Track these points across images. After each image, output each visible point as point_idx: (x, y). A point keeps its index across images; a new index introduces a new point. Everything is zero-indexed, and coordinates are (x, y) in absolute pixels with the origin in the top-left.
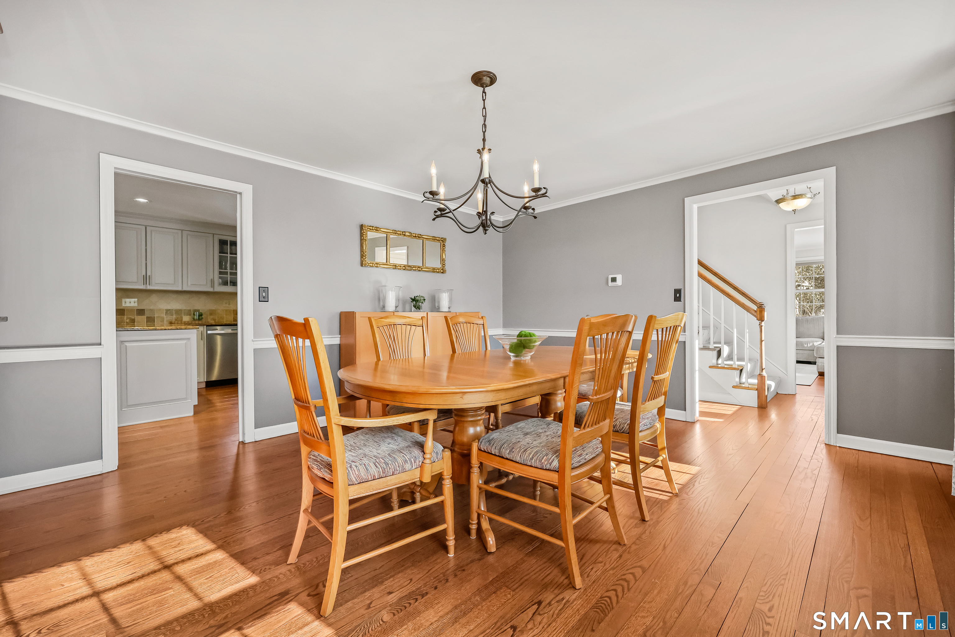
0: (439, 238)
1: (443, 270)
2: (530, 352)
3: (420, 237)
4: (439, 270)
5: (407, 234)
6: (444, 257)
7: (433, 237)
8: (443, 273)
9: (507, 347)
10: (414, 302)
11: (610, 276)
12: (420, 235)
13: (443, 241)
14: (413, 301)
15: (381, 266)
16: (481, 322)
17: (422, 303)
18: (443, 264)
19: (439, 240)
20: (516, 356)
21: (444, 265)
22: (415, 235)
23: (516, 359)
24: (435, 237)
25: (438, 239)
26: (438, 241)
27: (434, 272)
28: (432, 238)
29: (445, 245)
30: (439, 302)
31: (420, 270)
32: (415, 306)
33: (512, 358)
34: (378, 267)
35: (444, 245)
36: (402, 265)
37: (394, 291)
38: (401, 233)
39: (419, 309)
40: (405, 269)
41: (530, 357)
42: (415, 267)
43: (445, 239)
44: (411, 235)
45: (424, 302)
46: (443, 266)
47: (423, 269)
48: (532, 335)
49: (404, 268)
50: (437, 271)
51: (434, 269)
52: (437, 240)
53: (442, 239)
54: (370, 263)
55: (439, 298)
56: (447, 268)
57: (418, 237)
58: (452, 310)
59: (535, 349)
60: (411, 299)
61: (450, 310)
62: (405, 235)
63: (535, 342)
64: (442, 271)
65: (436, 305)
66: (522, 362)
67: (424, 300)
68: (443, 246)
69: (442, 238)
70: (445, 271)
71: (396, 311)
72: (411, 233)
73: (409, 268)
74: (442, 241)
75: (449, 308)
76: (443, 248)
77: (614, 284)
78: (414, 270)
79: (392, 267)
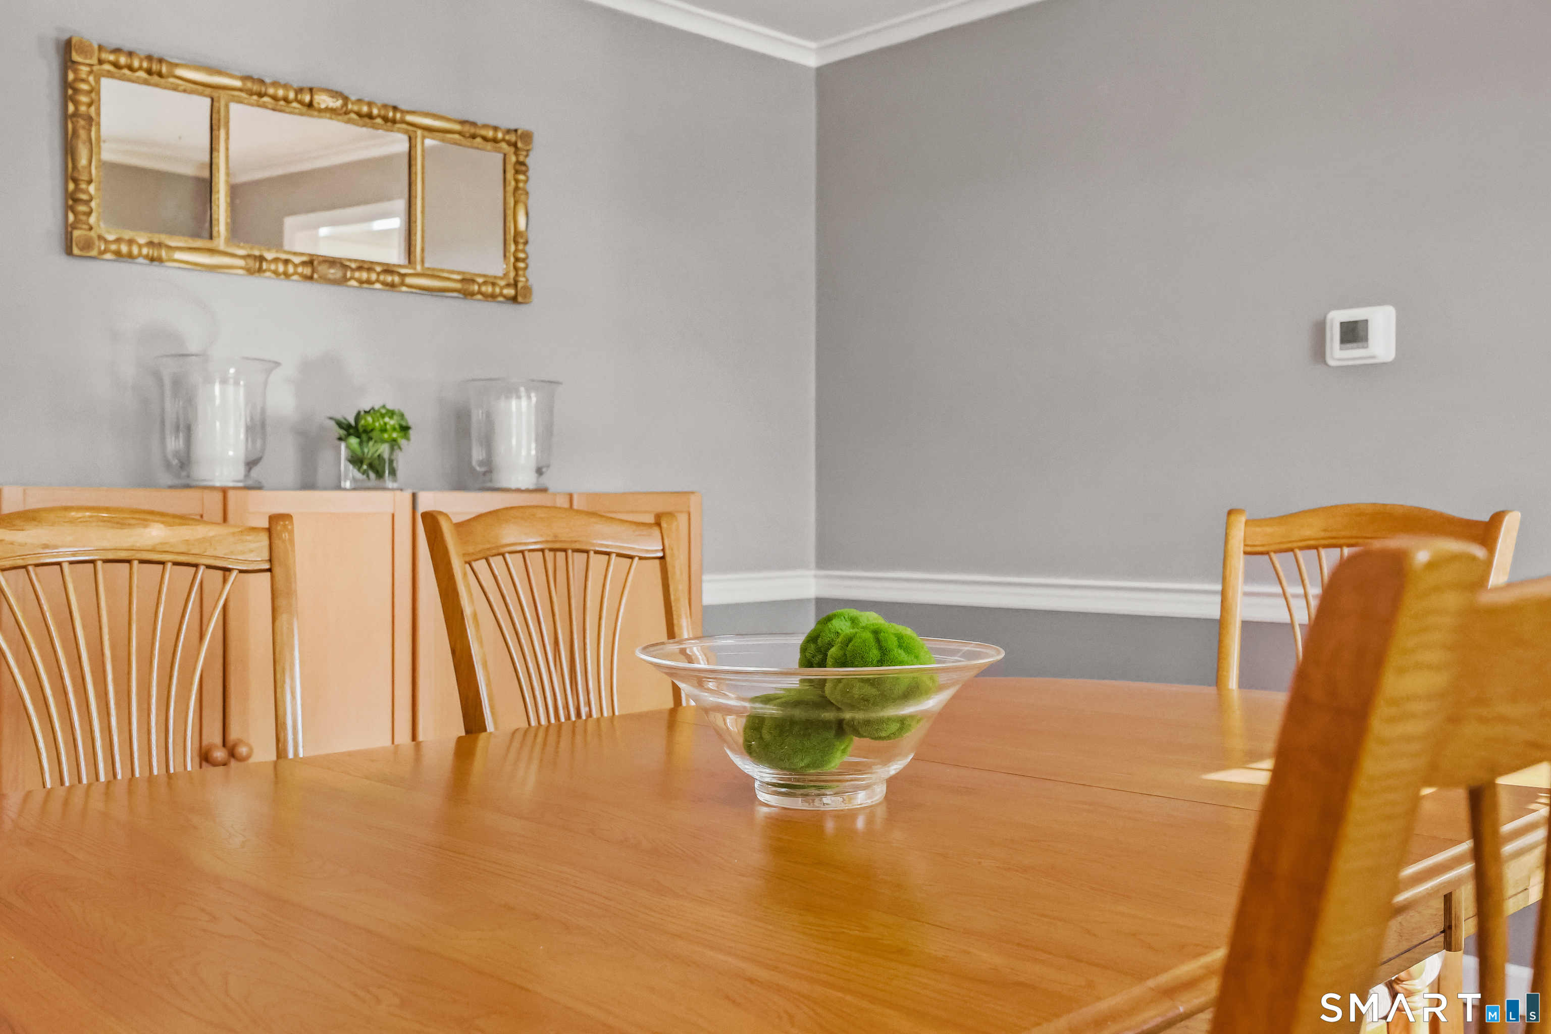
0: (496, 129)
1: (515, 285)
2: (887, 760)
3: (394, 121)
4: (494, 284)
5: (324, 100)
6: (522, 225)
7: (463, 123)
8: (514, 299)
9: (734, 725)
10: (354, 441)
11: (1337, 317)
12: (395, 109)
13: (515, 145)
14: (349, 435)
15: (178, 255)
16: (652, 546)
17: (394, 443)
18: (517, 260)
19: (495, 140)
20: (789, 788)
21: (524, 260)
22: (365, 109)
23: (788, 802)
24: (474, 124)
25: (490, 134)
26: (489, 146)
27: (468, 294)
28: (457, 127)
29: (523, 164)
30: (488, 442)
31: (392, 285)
32: (356, 461)
33: (763, 796)
34: (160, 260)
35: (521, 167)
36: (295, 254)
37: (237, 383)
38: (291, 95)
39: (380, 475)
40: (310, 278)
41: (880, 791)
42: (370, 270)
43: (527, 137)
44: (345, 104)
45: (402, 442)
46: (516, 269)
47: (409, 280)
48: (892, 643)
49: (307, 271)
50: (489, 289)
51: (468, 280)
52: (485, 139)
53: (512, 138)
54: (118, 240)
55: (489, 420)
56: (534, 276)
57: (386, 119)
58: (557, 482)
59: (913, 736)
60: (340, 424)
61: (546, 481)
62: (310, 105)
63: (912, 692)
64: (510, 292)
65: (477, 454)
66: (830, 826)
67: (405, 429)
68: (517, 172)
69: (508, 131)
70: (528, 290)
71: (250, 483)
72: (346, 99)
73: (334, 273)
74: (509, 143)
75: (539, 471)
76: (517, 181)
77: (1354, 354)
78: (361, 282)
79: (241, 263)
